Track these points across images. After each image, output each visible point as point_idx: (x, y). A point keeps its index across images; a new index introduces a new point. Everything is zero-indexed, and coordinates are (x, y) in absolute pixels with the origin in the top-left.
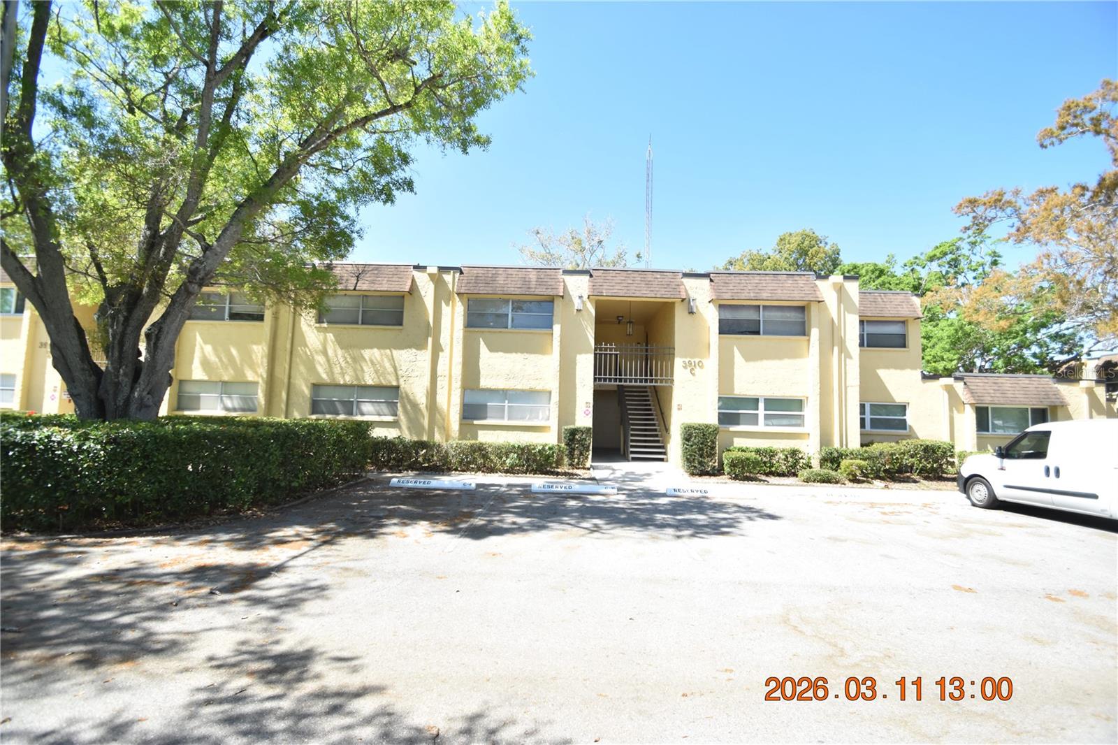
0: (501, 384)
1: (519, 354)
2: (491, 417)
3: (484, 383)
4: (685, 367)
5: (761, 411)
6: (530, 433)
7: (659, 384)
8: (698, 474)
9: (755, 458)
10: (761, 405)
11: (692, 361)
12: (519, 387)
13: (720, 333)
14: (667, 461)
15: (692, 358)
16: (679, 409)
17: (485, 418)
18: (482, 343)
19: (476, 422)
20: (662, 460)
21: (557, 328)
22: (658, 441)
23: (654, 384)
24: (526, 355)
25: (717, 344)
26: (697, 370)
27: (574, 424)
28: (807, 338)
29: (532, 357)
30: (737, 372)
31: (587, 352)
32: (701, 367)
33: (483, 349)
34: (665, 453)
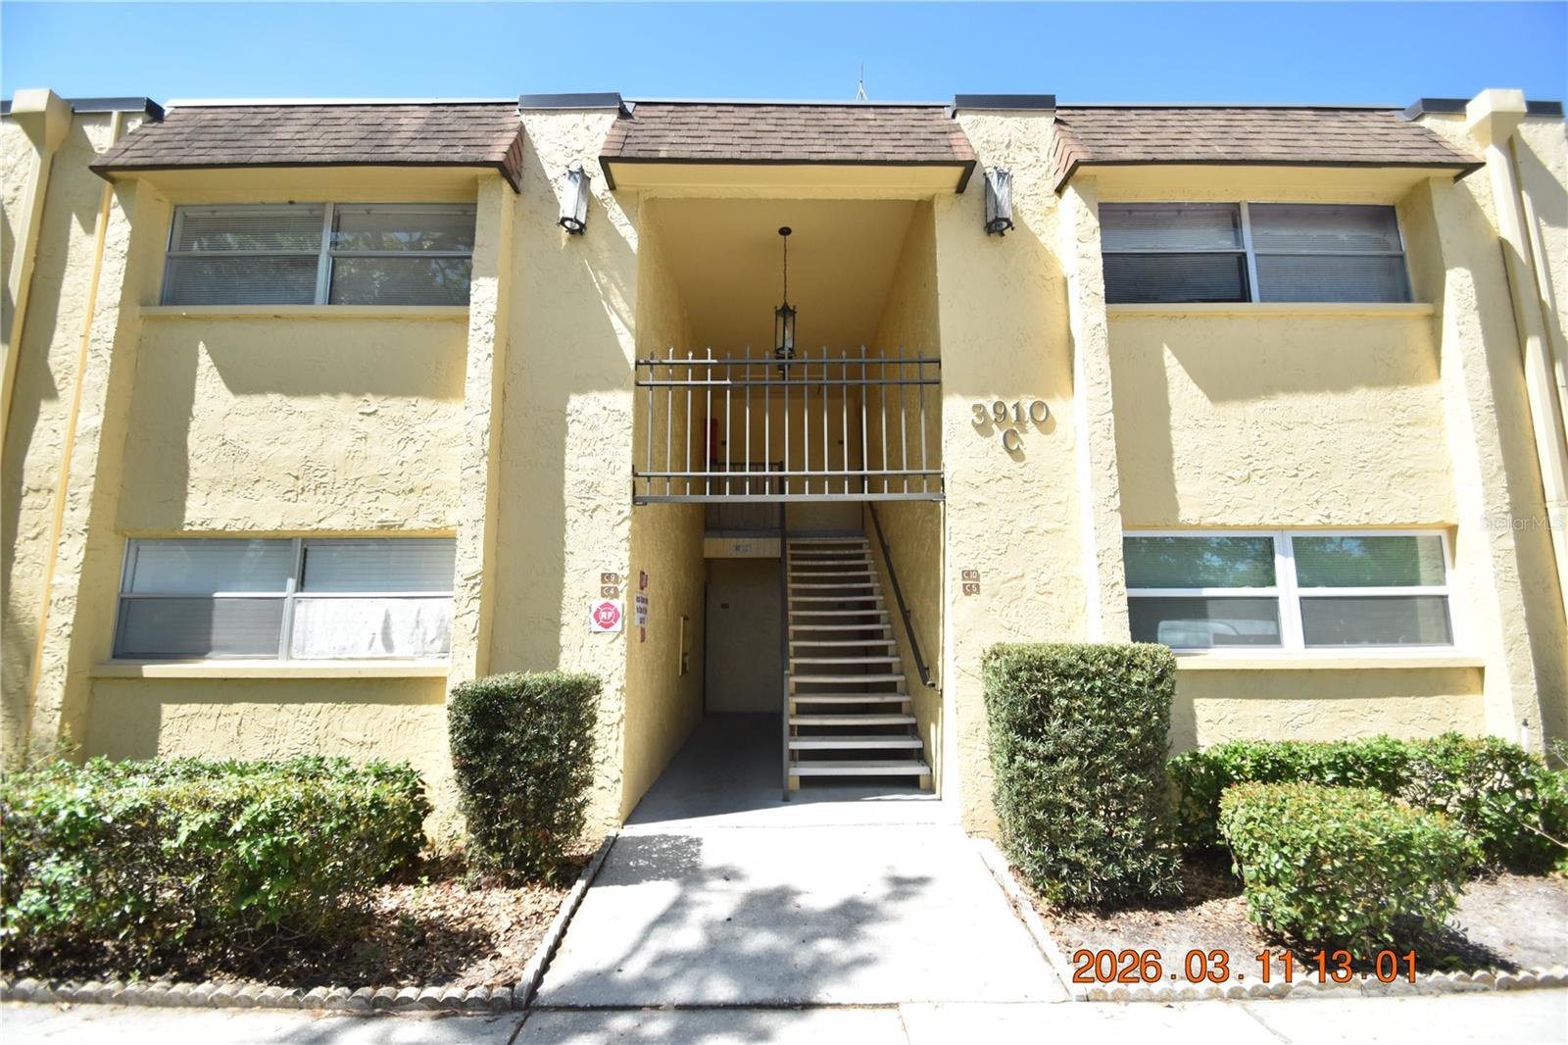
0: (269, 515)
1: (345, 399)
2: (227, 648)
3: (203, 511)
4: (983, 429)
5: (1287, 587)
6: (374, 708)
7: (885, 496)
8: (1089, 905)
9: (1441, 842)
10: (1285, 566)
11: (1009, 405)
12: (338, 523)
13: (1110, 298)
14: (931, 790)
15: (1009, 395)
16: (969, 590)
17: (200, 653)
18: (205, 360)
19: (151, 670)
20: (910, 784)
21: (485, 292)
22: (895, 709)
23: (866, 497)
24: (374, 402)
25: (1102, 333)
26: (1031, 439)
27: (553, 663)
28: (1423, 308)
29: (396, 407)
30: (1182, 441)
31: (607, 384)
32: (1046, 425)
33: (209, 389)
34: (920, 756)
